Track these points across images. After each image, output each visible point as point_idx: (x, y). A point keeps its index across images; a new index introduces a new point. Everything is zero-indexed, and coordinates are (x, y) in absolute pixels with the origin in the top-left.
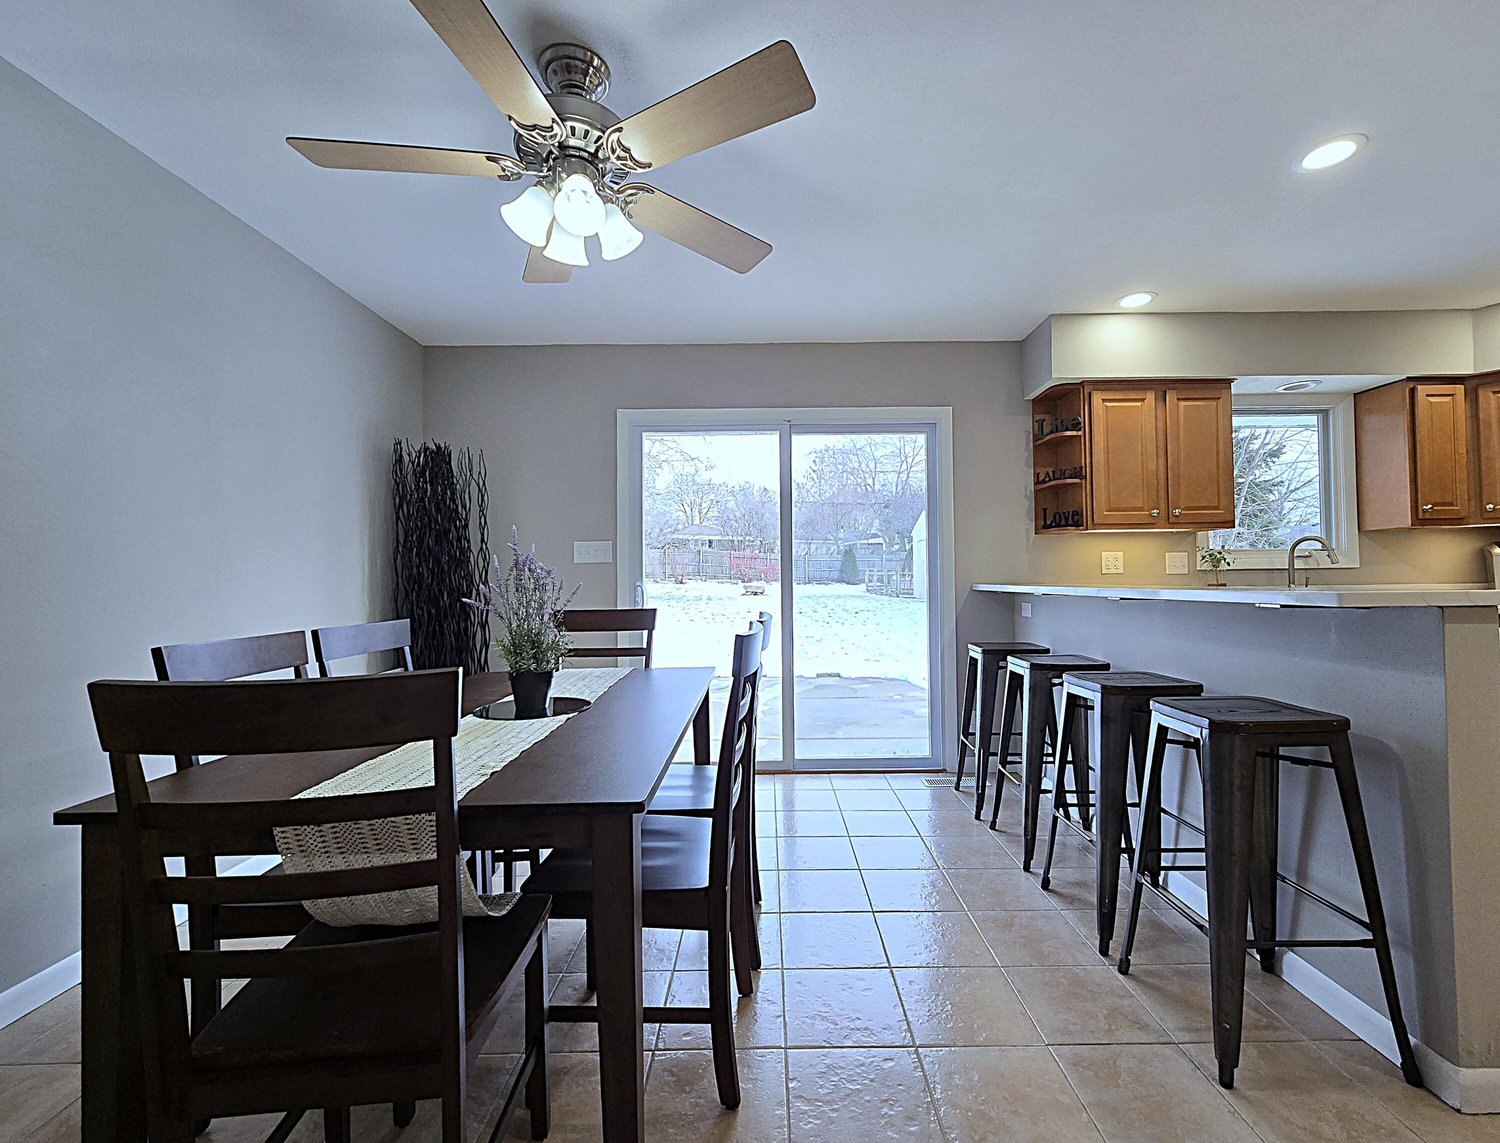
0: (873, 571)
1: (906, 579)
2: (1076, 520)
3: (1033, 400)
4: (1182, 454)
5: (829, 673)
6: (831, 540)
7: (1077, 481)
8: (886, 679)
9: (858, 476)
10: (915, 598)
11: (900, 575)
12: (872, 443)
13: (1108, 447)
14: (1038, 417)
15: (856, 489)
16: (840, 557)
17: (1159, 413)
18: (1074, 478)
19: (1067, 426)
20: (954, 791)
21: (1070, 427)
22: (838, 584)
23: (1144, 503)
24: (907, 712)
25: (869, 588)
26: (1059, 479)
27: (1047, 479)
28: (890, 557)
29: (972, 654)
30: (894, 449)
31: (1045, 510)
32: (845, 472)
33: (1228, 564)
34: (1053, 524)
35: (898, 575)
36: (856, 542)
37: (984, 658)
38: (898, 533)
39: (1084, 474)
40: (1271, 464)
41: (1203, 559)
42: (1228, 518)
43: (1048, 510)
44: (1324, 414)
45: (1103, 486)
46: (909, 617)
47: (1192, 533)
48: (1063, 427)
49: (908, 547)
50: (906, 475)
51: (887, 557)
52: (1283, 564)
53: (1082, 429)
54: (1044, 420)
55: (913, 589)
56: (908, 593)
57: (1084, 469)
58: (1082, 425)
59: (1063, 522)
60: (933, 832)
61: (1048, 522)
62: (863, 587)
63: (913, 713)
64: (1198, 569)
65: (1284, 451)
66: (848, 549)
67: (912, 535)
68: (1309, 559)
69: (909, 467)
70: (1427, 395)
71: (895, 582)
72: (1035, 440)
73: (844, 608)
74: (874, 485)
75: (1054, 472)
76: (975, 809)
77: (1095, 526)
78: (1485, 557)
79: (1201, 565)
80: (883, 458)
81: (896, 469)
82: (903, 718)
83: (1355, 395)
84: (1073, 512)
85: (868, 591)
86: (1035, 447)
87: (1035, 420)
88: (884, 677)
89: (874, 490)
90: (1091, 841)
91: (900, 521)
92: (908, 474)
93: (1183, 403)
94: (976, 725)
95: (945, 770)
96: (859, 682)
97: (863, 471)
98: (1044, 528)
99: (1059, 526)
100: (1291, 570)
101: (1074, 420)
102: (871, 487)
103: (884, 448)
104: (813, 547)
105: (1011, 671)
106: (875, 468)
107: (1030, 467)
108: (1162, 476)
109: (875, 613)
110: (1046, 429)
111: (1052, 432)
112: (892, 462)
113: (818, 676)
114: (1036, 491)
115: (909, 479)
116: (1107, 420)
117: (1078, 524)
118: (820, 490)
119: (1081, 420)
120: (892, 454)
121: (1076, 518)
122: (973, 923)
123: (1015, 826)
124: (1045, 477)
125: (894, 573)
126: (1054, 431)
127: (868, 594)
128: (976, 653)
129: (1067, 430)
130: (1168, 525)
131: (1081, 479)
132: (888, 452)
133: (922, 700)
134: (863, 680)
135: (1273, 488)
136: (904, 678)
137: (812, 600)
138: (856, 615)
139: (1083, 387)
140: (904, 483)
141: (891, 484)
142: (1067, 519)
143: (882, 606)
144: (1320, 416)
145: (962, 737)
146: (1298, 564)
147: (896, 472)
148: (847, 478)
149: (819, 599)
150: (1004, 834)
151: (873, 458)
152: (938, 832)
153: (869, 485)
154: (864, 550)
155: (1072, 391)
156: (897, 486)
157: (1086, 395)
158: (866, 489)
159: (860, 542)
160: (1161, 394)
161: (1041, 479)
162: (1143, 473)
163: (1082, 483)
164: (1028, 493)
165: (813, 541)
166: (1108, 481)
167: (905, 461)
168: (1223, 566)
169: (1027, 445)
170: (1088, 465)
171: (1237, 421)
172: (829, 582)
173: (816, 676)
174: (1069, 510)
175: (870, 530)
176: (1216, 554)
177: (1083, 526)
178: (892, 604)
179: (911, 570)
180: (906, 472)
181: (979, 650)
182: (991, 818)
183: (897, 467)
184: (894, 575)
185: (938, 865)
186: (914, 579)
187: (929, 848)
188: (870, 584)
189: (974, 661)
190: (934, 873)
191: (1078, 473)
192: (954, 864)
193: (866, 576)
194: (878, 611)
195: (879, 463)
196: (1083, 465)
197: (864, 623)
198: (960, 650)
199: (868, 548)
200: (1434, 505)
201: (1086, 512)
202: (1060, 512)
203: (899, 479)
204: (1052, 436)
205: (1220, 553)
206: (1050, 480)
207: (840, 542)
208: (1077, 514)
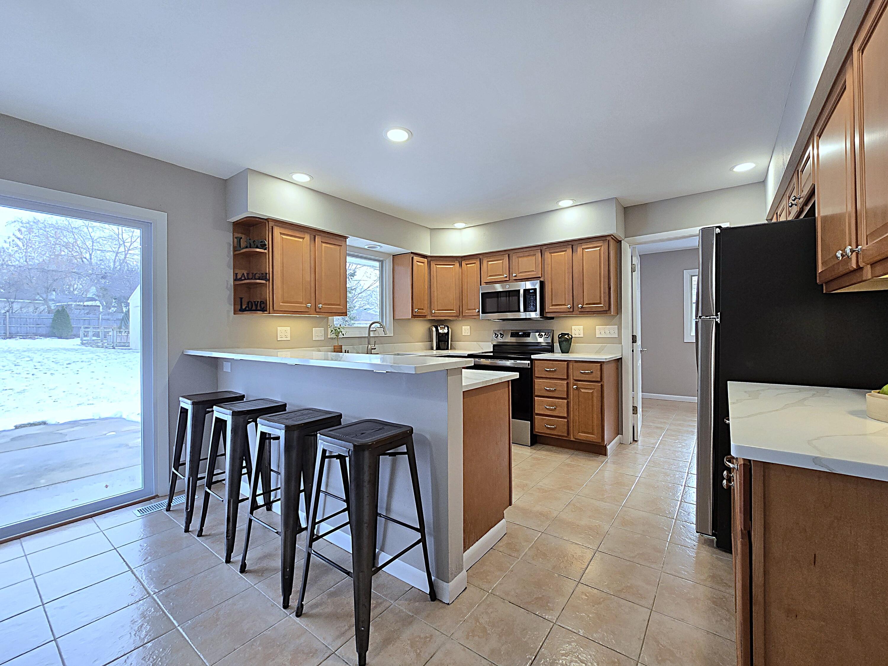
0: (88, 328)
1: (123, 334)
2: (262, 307)
3: (233, 222)
4: (323, 274)
5: (32, 422)
6: (40, 300)
7: (263, 282)
8: (100, 419)
9: (73, 250)
10: (131, 349)
11: (117, 332)
12: (90, 226)
13: (283, 263)
14: (237, 235)
15: (71, 260)
16: (51, 316)
17: (312, 248)
18: (262, 280)
19: (257, 245)
20: (165, 512)
21: (259, 246)
22: (48, 339)
23: (303, 300)
24: (120, 446)
25: (84, 342)
26: (251, 279)
27: (243, 278)
28: (107, 317)
29: (183, 405)
30: (112, 233)
31: (241, 299)
32: (58, 244)
33: (343, 335)
34: (247, 309)
35: (115, 332)
36: (72, 303)
37: (193, 409)
38: (115, 299)
39: (268, 278)
40: (351, 280)
41: (332, 332)
42: (344, 311)
43: (243, 299)
44: (381, 262)
45: (280, 287)
46: (125, 365)
47: (326, 317)
48: (255, 245)
49: (124, 310)
50: (124, 256)
51: (103, 317)
52: (365, 334)
53: (267, 249)
54: (241, 238)
55: (129, 343)
56: (125, 345)
57: (268, 274)
58: (267, 246)
59: (254, 308)
60: (145, 560)
61: (244, 307)
62: (78, 341)
63: (127, 445)
64: (329, 337)
65: (356, 274)
66: (60, 309)
67: (128, 301)
68: (375, 332)
69: (127, 249)
70: (417, 261)
71: (112, 336)
72: (234, 250)
73: (54, 360)
74: (91, 259)
75: (248, 274)
76: (184, 525)
77: (275, 311)
78: (430, 331)
79: (330, 335)
80: (100, 239)
81: (114, 250)
82: (117, 452)
83: (393, 255)
84: (261, 302)
85: (82, 344)
86: (235, 255)
87: (235, 237)
88: (98, 418)
89: (91, 263)
90: (277, 533)
91: (118, 289)
92: (126, 255)
93: (324, 245)
94: (186, 456)
95: (157, 495)
96: (68, 426)
97: (79, 247)
98: (240, 311)
99: (251, 310)
100: (369, 337)
101: (261, 242)
102: (87, 260)
103: (101, 232)
104: (16, 306)
105: (216, 417)
106: (92, 246)
107: (231, 269)
108: (313, 285)
109: (89, 363)
110: (243, 244)
111: (247, 247)
112: (109, 243)
113: (17, 427)
114: (235, 285)
115: (127, 259)
116: (283, 246)
117: (264, 310)
118: (26, 256)
119: (267, 243)
120: (110, 237)
121: (263, 306)
122: (183, 637)
123: (219, 527)
124: (242, 277)
125: (111, 330)
126: (248, 246)
127: (84, 347)
128: (187, 404)
129: (257, 247)
130: (315, 313)
131: (266, 281)
132: (106, 235)
133: (136, 432)
134: (74, 423)
135: (351, 291)
136: (118, 416)
137: (13, 355)
138: (68, 366)
139: (268, 222)
140: (121, 262)
141: (109, 260)
142: (256, 306)
143: (97, 357)
144: (380, 263)
145: (173, 470)
146: (372, 334)
147: (114, 252)
148: (60, 250)
149: (23, 353)
150: (209, 537)
151: (90, 237)
152: (150, 558)
153: (85, 258)
154: (79, 310)
155: (261, 223)
156: (114, 262)
157: (270, 228)
158: (83, 261)
159: (75, 303)
160: (313, 237)
161: (239, 277)
162: (303, 282)
163: (266, 284)
164: (229, 286)
165: (16, 300)
166: (283, 284)
167: (123, 245)
168: (341, 336)
169: (229, 252)
170: (271, 273)
171: (349, 259)
172: (36, 337)
173: (14, 428)
174: (258, 300)
175: (86, 295)
176: (338, 329)
177: (267, 311)
178: (108, 355)
179: (127, 327)
180: (124, 253)
181: (189, 402)
182: (198, 527)
183: (115, 248)
184: (110, 331)
185: (148, 593)
186: (130, 335)
187: (140, 578)
188: (85, 339)
189: (184, 411)
190: (144, 603)
191: (264, 277)
192: (165, 584)
193: (81, 332)
194: (93, 361)
195: (97, 242)
196: (268, 272)
197: (78, 372)
198: (172, 402)
199: (83, 309)
200: (418, 309)
201: (269, 303)
202: (252, 300)
203: (117, 258)
204: (247, 250)
205: (339, 329)
206: (245, 279)
207: (50, 303)
208: (263, 303)
